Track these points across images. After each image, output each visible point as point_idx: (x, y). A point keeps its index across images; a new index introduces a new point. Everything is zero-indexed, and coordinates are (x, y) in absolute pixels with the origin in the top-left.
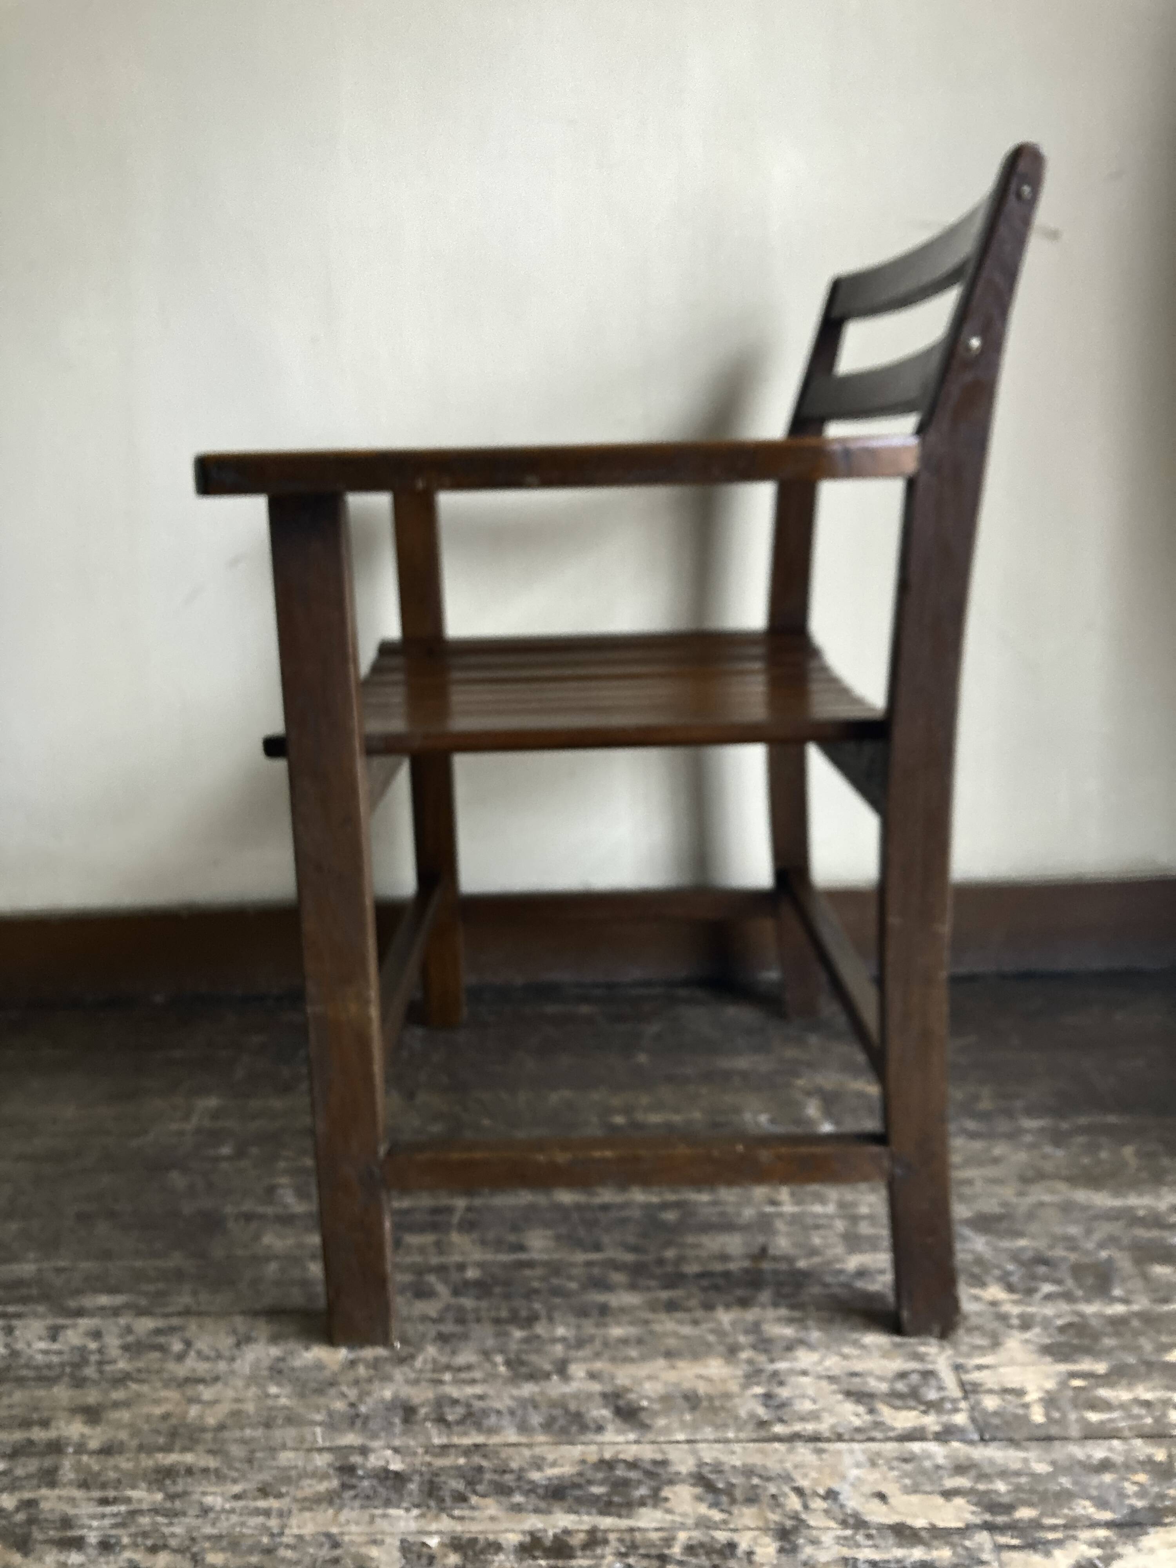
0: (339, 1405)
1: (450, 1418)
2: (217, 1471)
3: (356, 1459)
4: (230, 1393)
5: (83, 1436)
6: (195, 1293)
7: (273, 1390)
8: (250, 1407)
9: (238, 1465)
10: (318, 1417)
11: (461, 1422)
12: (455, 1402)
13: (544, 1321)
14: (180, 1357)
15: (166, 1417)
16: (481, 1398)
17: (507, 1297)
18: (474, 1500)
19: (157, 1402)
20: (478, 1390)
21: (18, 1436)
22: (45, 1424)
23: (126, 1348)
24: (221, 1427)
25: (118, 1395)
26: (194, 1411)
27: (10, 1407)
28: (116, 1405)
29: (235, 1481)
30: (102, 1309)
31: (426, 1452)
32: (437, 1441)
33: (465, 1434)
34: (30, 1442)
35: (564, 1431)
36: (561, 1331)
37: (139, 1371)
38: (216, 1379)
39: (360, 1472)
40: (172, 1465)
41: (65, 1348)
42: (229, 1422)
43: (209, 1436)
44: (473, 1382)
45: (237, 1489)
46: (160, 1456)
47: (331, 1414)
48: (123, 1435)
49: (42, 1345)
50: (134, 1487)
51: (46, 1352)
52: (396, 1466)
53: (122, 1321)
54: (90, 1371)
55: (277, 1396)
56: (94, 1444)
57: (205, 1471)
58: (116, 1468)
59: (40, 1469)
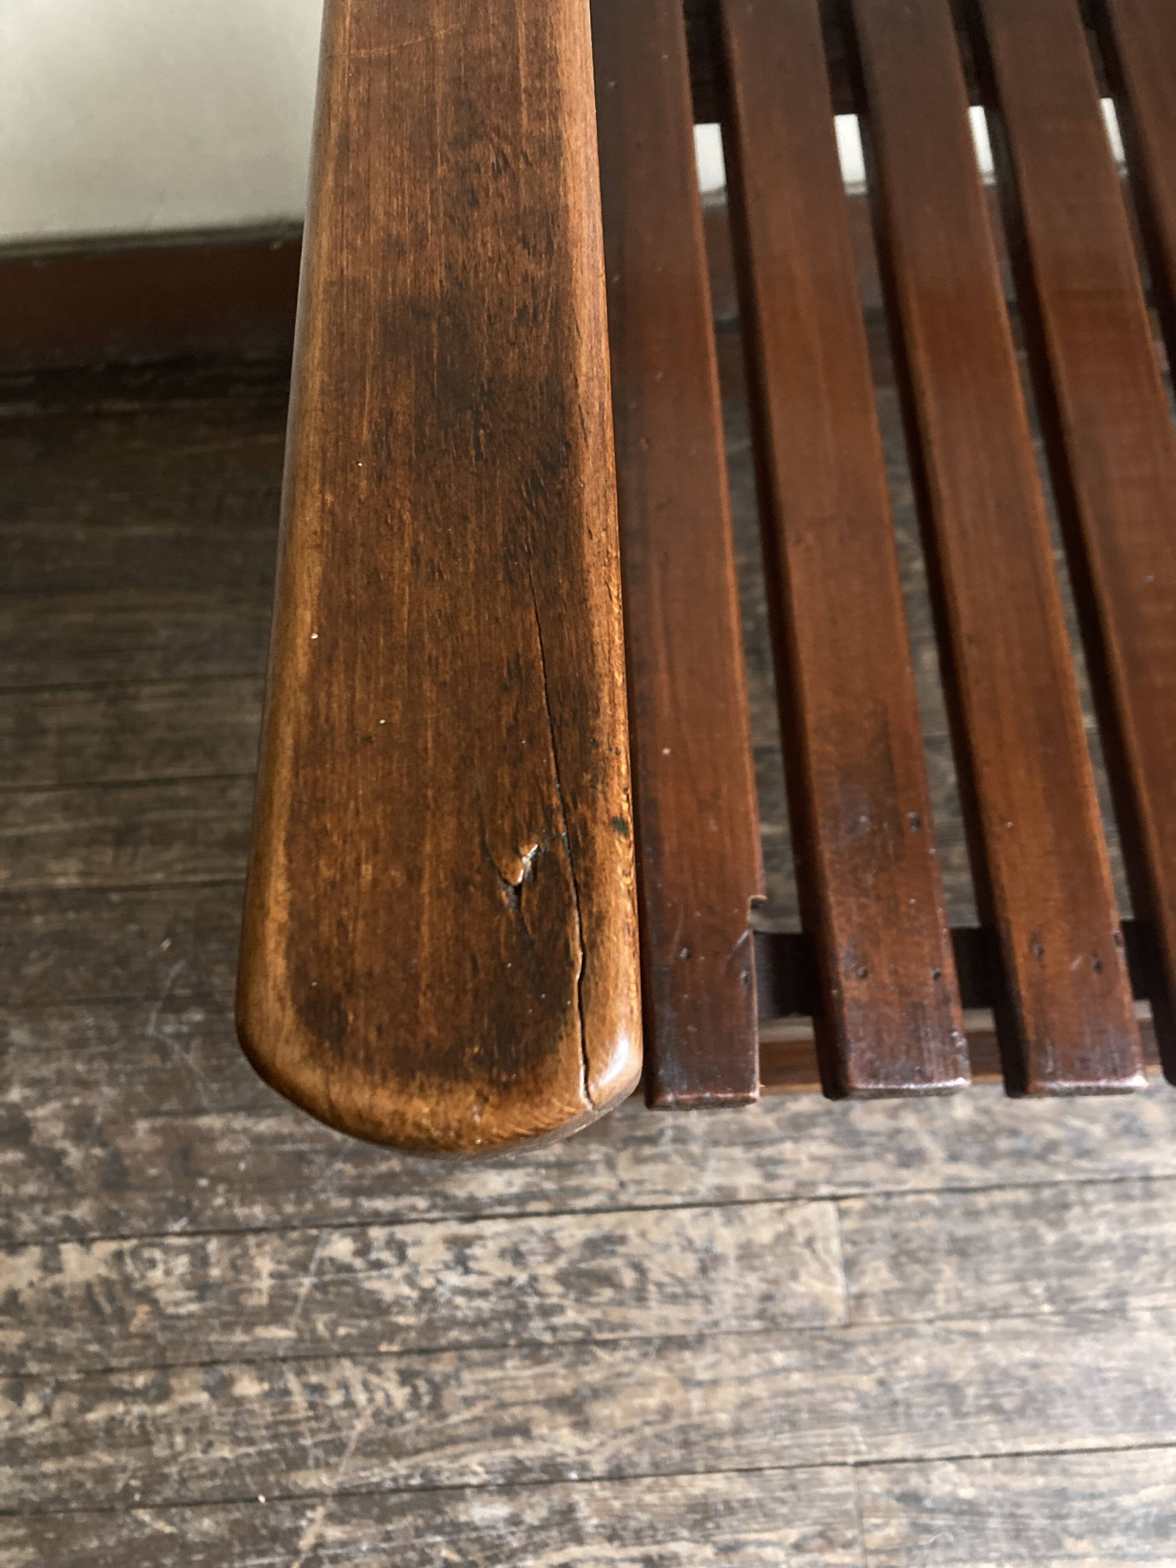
0: (866, 1383)
1: (1008, 1404)
2: (760, 1505)
3: (915, 1481)
4: (729, 1369)
5: (580, 1452)
6: (611, 1164)
7: (779, 1358)
8: (759, 1389)
9: (780, 1494)
10: (849, 1407)
11: (1021, 1411)
12: (1006, 1375)
13: (1077, 1211)
14: (641, 1298)
15: (666, 1412)
16: (1035, 1366)
17: (1019, 1156)
18: (1069, 1544)
19: (646, 1385)
20: (1027, 1353)
21: (501, 1455)
22: (524, 1430)
23: (562, 1278)
24: (738, 1431)
25: (593, 1375)
26: (696, 1399)
27: (468, 1402)
28: (596, 1393)
29: (789, 1522)
30: (501, 1201)
31: (995, 1468)
32: (1003, 1447)
33: (1031, 1434)
34: (520, 1467)
35: (1146, 1424)
36: (1103, 1232)
37: (599, 1324)
38: (700, 1339)
39: (928, 1503)
40: (705, 1496)
41: (484, 1283)
42: (747, 1418)
43: (728, 1443)
44: (1016, 1336)
45: (793, 1535)
46: (683, 1479)
47: (863, 1399)
48: (625, 1446)
49: (454, 1279)
50: (674, 1537)
51: (467, 1292)
52: (966, 1493)
53: (538, 1224)
54: (536, 1327)
55: (786, 1370)
56: (598, 1466)
57: (746, 1503)
58: (642, 1506)
59: (552, 1511)
